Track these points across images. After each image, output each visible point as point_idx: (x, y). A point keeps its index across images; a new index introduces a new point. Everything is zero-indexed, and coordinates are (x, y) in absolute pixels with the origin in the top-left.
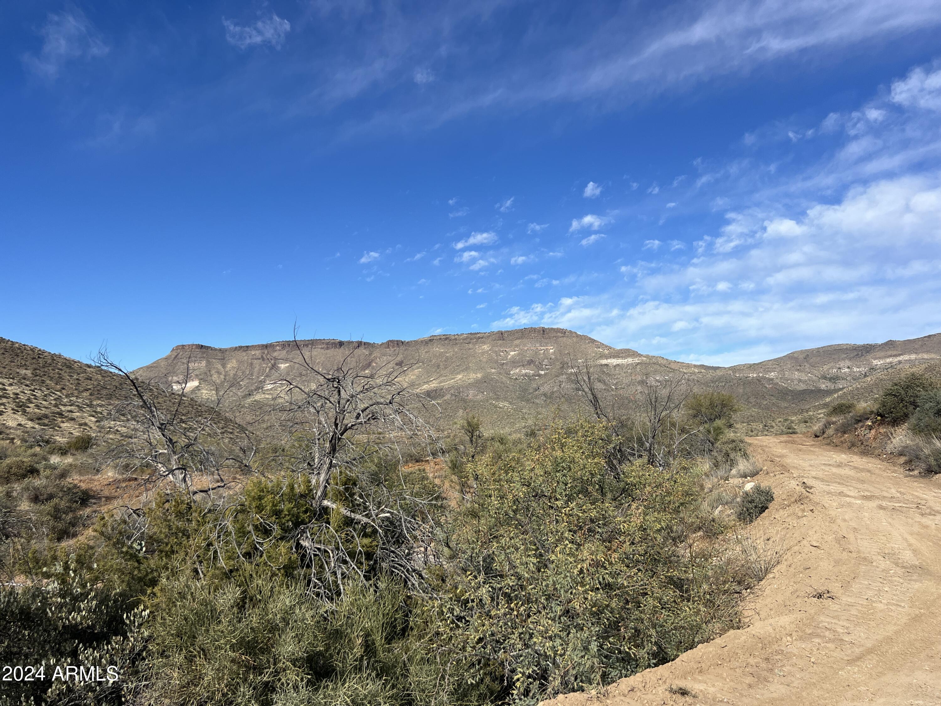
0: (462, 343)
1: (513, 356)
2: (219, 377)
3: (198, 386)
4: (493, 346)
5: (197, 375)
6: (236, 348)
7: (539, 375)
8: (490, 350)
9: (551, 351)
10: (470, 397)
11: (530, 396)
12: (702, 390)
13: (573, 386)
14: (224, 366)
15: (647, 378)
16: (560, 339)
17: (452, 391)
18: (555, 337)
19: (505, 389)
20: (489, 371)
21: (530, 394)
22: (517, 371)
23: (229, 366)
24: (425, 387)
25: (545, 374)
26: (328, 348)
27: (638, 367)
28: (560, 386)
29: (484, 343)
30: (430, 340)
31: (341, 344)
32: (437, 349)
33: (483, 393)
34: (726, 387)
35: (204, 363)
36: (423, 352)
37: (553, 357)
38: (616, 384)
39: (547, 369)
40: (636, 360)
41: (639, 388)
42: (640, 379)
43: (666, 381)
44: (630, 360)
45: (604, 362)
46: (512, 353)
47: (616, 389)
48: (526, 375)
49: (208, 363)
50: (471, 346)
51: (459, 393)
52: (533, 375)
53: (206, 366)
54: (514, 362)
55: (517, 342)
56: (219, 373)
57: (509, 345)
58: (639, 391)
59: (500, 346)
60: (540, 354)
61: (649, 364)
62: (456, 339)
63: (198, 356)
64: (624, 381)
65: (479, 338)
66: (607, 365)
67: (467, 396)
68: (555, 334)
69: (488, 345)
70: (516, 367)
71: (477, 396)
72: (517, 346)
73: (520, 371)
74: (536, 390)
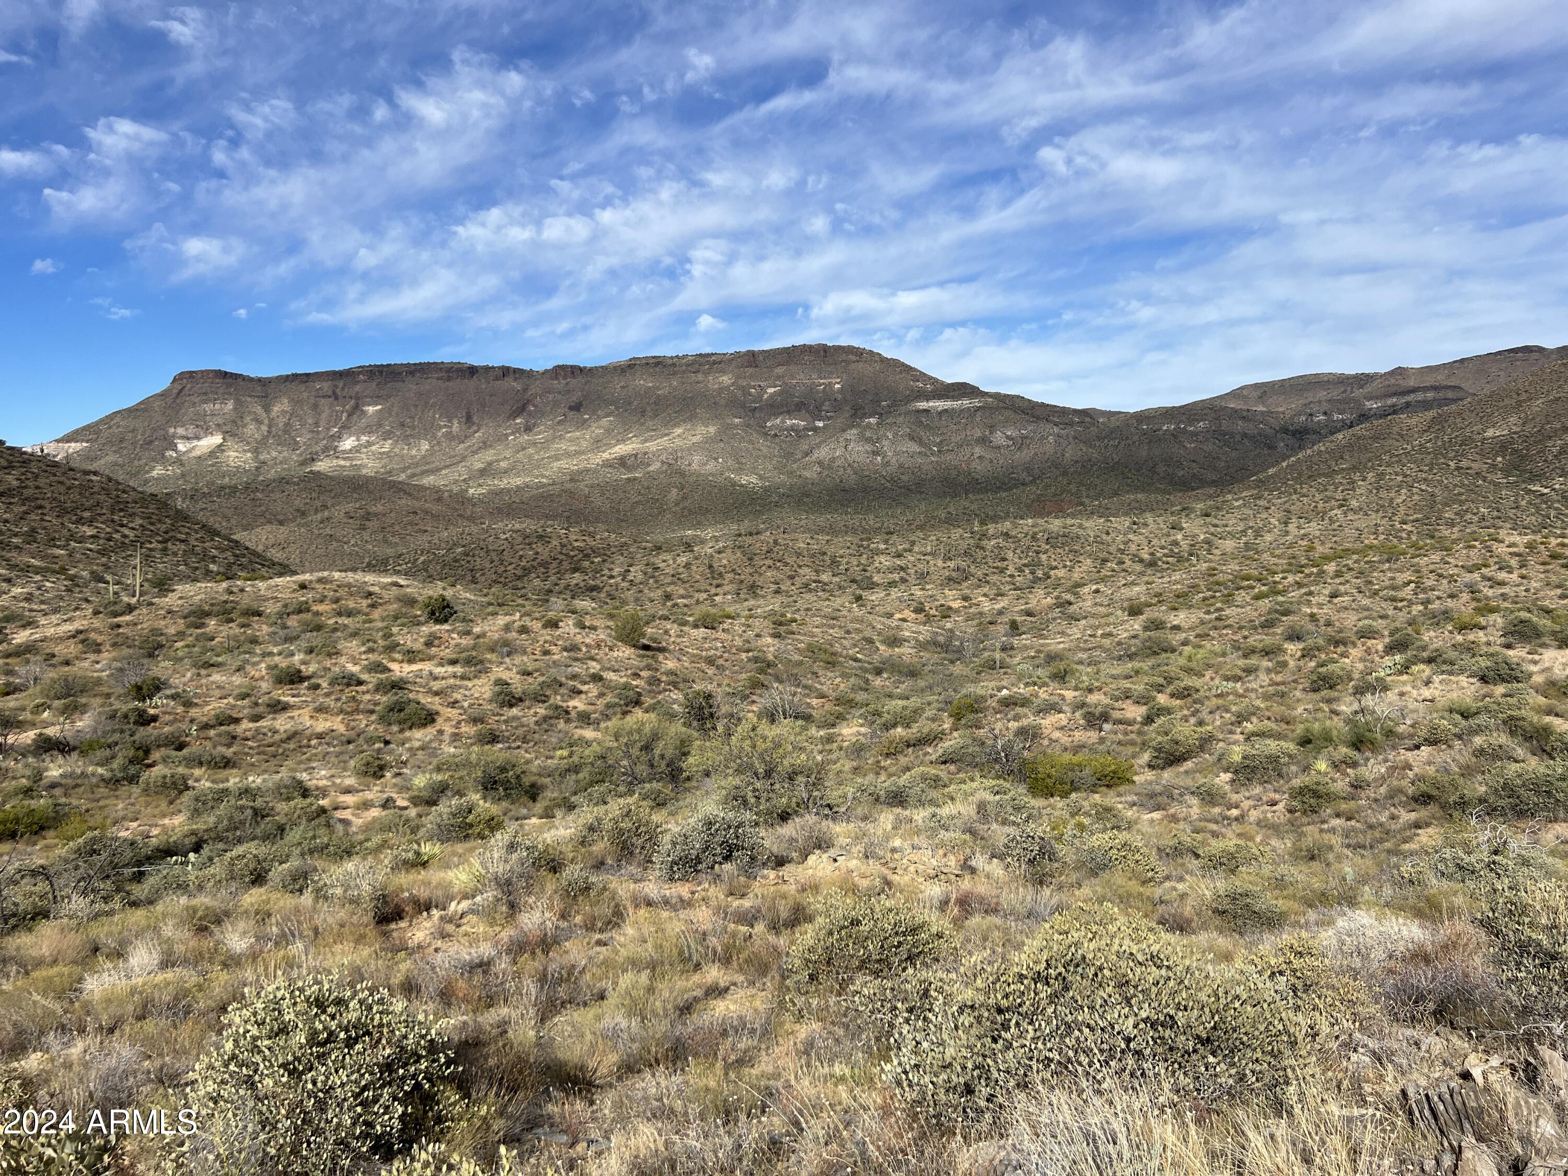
0: (684, 372)
1: (772, 395)
2: (258, 429)
3: (221, 445)
4: (738, 377)
5: (218, 425)
6: (288, 376)
7: (815, 429)
8: (733, 384)
9: (837, 386)
10: (695, 466)
11: (795, 466)
12: (1080, 453)
13: (869, 447)
14: (267, 409)
15: (991, 433)
16: (853, 366)
17: (663, 457)
18: (845, 361)
19: (755, 453)
20: (729, 421)
21: (795, 461)
22: (778, 421)
23: (276, 409)
24: (617, 449)
25: (825, 427)
26: (449, 379)
27: (979, 413)
28: (846, 448)
29: (723, 372)
30: (629, 366)
31: (473, 371)
32: (643, 382)
33: (716, 459)
34: (1120, 447)
35: (230, 405)
36: (617, 385)
37: (840, 397)
38: (939, 444)
39: (829, 418)
40: (977, 403)
41: (978, 451)
42: (979, 434)
43: (1024, 438)
44: (966, 403)
45: (923, 405)
46: (771, 390)
47: (939, 451)
48: (793, 428)
49: (238, 403)
50: (700, 377)
51: (676, 460)
52: (806, 429)
53: (235, 409)
54: (772, 406)
55: (779, 370)
56: (259, 422)
57: (766, 375)
58: (976, 456)
59: (751, 377)
60: (817, 392)
61: (997, 408)
62: (674, 365)
63: (221, 391)
64: (953, 439)
65: (714, 363)
66: (926, 411)
67: (690, 465)
68: (844, 357)
69: (730, 376)
70: (776, 415)
71: (705, 464)
72: (779, 377)
73: (783, 422)
74: (807, 455)
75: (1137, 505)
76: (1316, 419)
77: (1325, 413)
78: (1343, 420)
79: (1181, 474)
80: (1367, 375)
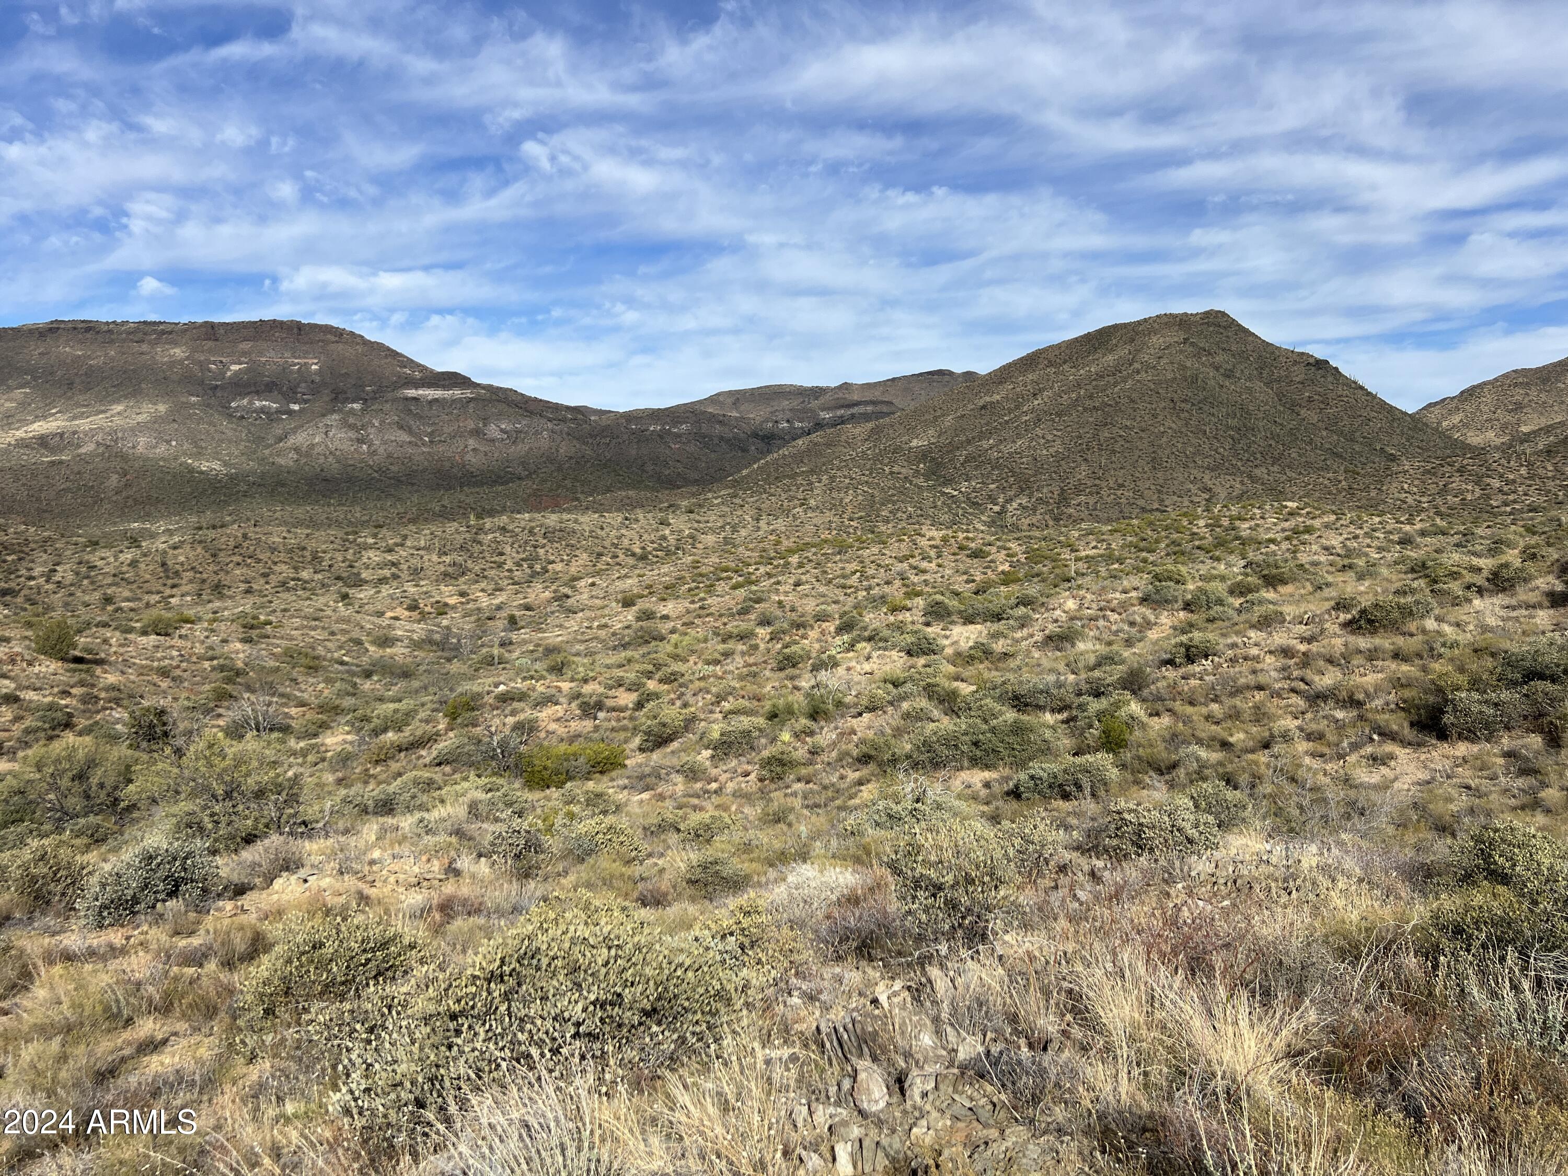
0: (124, 341)
1: (236, 372)
4: (194, 350)
7: (290, 413)
8: (187, 358)
9: (314, 367)
10: (140, 449)
11: (267, 452)
12: (573, 449)
13: (352, 435)
15: (485, 425)
16: (333, 347)
17: (99, 438)
18: (323, 341)
19: (217, 436)
20: (184, 400)
21: (268, 446)
22: (245, 401)
24: (35, 426)
25: (301, 410)
27: (471, 405)
28: (326, 433)
29: (176, 344)
30: (51, 329)
32: (68, 350)
33: (168, 442)
34: (612, 445)
36: (34, 352)
37: (317, 379)
38: (430, 435)
39: (306, 401)
40: (468, 393)
41: (472, 443)
42: (473, 426)
43: (518, 432)
44: (457, 393)
45: (412, 393)
46: (235, 367)
47: (431, 442)
48: (262, 410)
50: (145, 347)
51: (116, 441)
52: (278, 412)
54: (237, 385)
55: (245, 346)
57: (229, 351)
58: (470, 448)
59: (210, 351)
60: (292, 372)
61: (490, 401)
62: (110, 332)
64: (446, 430)
65: (163, 332)
66: (416, 399)
67: (134, 447)
68: (321, 336)
69: (184, 348)
70: (243, 395)
71: (155, 447)
72: (244, 354)
73: (251, 403)
74: (281, 440)
75: (628, 501)
76: (781, 426)
77: (788, 421)
78: (802, 428)
79: (667, 472)
80: (821, 389)
